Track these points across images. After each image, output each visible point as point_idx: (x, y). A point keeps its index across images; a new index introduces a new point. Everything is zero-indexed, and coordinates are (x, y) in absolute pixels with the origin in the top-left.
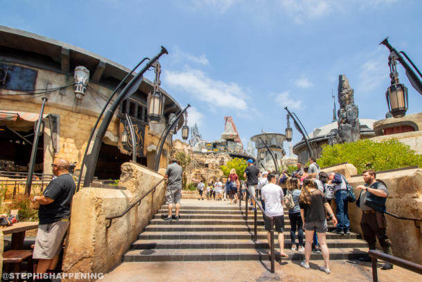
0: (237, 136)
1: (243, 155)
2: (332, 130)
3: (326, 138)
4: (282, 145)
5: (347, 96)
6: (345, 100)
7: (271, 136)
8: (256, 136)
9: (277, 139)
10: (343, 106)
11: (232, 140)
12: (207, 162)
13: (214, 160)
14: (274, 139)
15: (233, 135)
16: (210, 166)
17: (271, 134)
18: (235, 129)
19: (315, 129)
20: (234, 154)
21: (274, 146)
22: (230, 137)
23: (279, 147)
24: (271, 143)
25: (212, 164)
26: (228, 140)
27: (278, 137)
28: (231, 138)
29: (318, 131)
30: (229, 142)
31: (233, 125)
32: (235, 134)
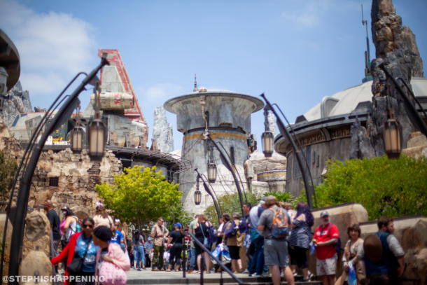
0: (133, 101)
1: (149, 153)
2: (361, 105)
3: (347, 121)
4: (248, 123)
5: (389, 30)
6: (385, 40)
7: (219, 101)
8: (179, 99)
9: (234, 109)
10: (381, 53)
11: (119, 113)
12: (54, 173)
13: (73, 166)
14: (228, 108)
15: (123, 100)
16: (63, 181)
17: (220, 94)
18: (126, 81)
19: (324, 99)
20: (124, 150)
21: (226, 127)
22: (113, 105)
23: (241, 130)
24: (218, 118)
25: (69, 178)
26: (109, 111)
27: (237, 101)
28: (118, 106)
29: (332, 102)
30: (111, 118)
31: (123, 72)
32: (127, 96)
